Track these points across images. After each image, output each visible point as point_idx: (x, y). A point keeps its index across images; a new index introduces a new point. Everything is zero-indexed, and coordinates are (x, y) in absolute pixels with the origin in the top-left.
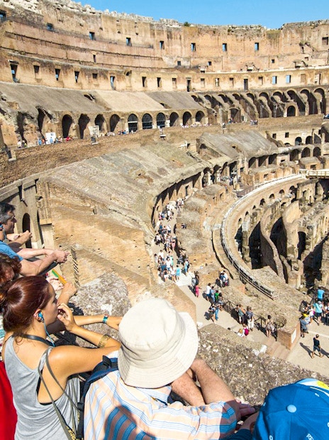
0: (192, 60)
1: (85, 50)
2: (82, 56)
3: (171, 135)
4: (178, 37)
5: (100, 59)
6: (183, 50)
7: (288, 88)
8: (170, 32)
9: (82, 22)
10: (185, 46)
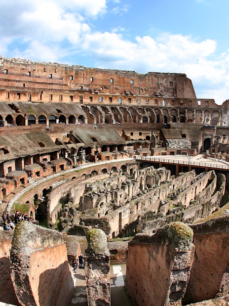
0: (90, 86)
1: (19, 81)
2: (16, 84)
3: (55, 128)
4: (82, 74)
5: (27, 85)
6: (85, 81)
7: (147, 106)
8: (77, 71)
9: (24, 67)
10: (86, 79)
